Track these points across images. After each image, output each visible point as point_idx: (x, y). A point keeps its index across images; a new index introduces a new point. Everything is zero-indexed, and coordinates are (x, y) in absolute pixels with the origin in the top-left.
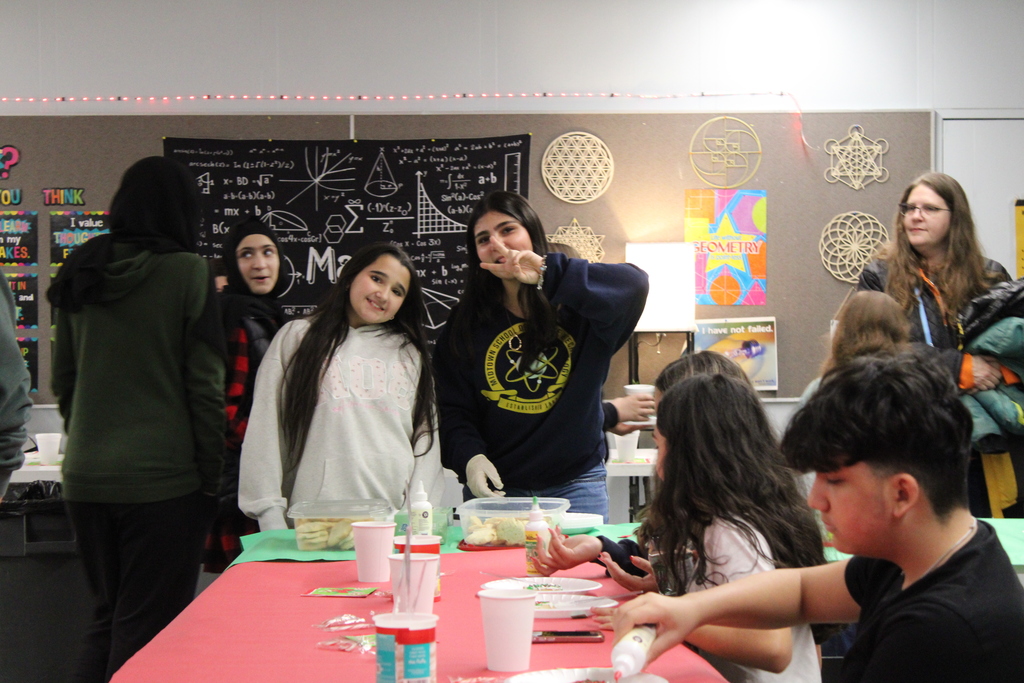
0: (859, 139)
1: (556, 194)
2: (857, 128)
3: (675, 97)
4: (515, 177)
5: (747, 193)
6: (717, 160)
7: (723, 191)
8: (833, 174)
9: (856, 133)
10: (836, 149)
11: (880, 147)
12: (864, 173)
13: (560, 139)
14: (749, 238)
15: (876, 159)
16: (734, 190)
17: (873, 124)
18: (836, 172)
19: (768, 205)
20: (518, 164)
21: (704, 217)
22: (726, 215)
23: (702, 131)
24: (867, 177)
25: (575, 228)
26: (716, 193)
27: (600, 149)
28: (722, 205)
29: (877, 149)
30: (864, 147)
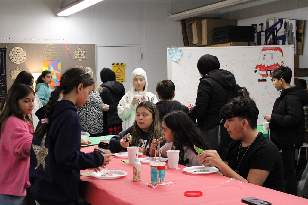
0: (80, 50)
1: (13, 62)
2: (80, 48)
3: (40, 40)
4: (3, 58)
5: (57, 62)
6: (50, 54)
7: (51, 61)
8: (75, 58)
9: (80, 49)
10: (75, 52)
11: (85, 52)
12: (82, 57)
13: (14, 49)
14: (57, 72)
15: (84, 54)
16: (53, 61)
17: (84, 47)
18: (76, 57)
19: (61, 64)
20: (4, 54)
21: (47, 67)
22: (52, 67)
23: (46, 47)
24: (82, 58)
25: (17, 69)
26: (50, 61)
27: (23, 51)
28: (51, 64)
29: (84, 52)
30: (81, 52)
